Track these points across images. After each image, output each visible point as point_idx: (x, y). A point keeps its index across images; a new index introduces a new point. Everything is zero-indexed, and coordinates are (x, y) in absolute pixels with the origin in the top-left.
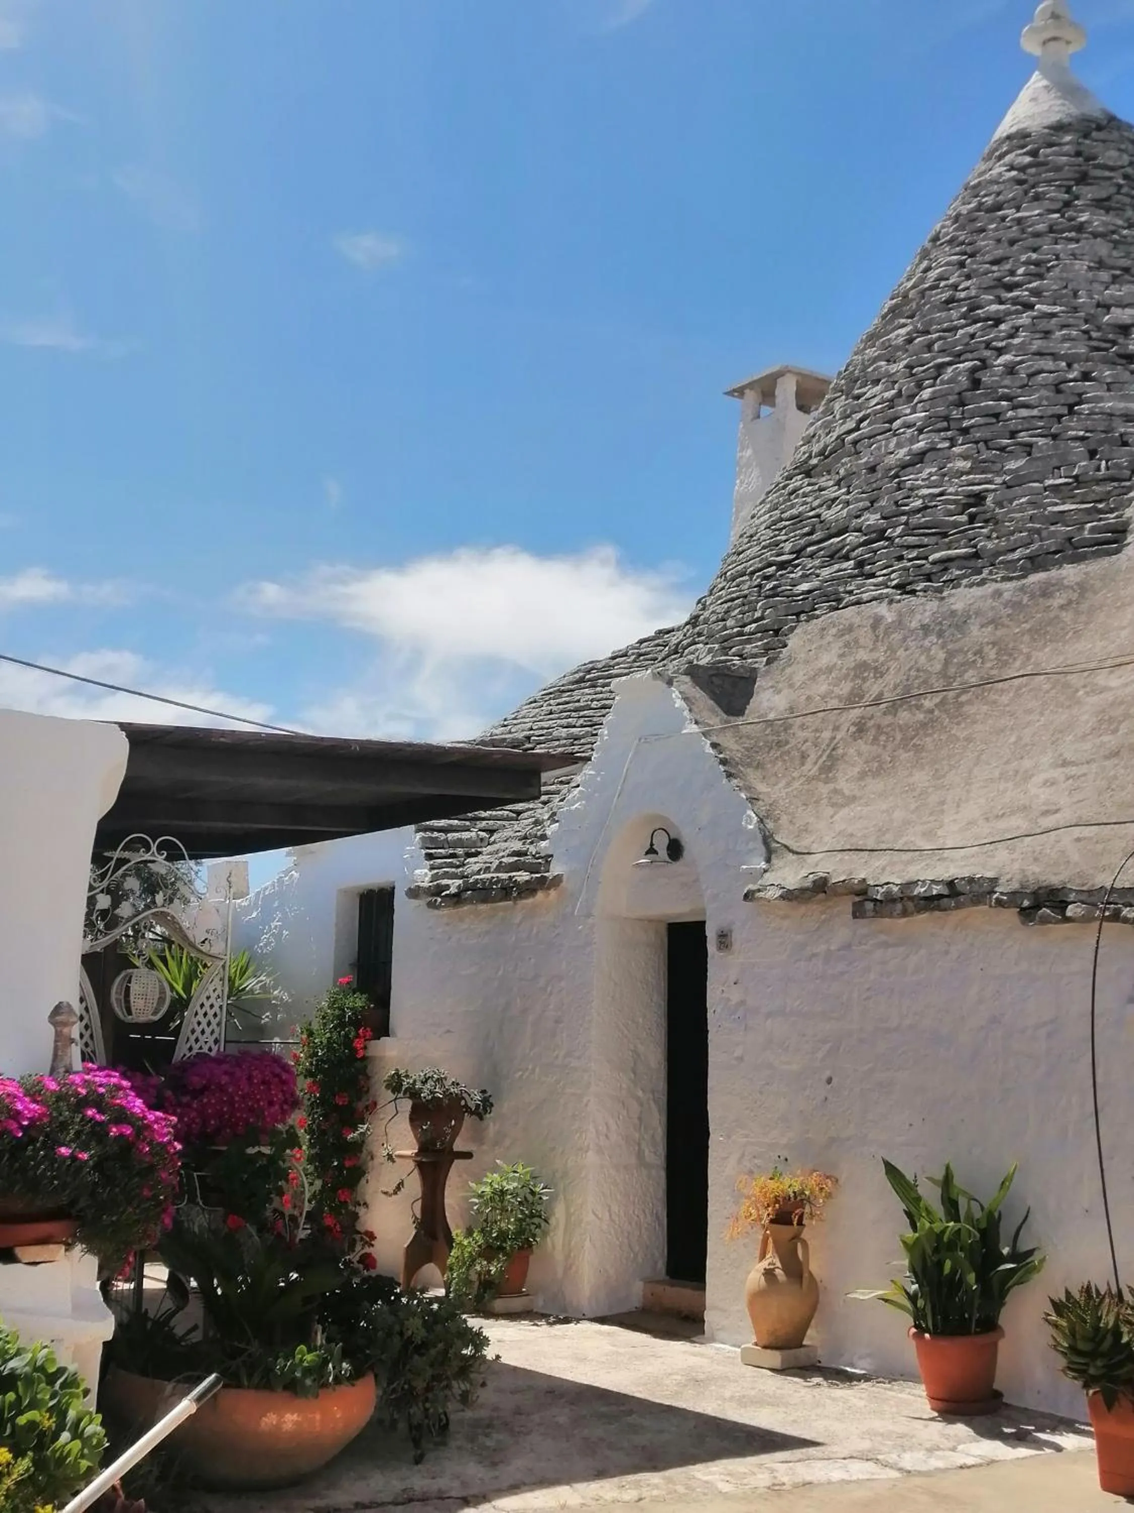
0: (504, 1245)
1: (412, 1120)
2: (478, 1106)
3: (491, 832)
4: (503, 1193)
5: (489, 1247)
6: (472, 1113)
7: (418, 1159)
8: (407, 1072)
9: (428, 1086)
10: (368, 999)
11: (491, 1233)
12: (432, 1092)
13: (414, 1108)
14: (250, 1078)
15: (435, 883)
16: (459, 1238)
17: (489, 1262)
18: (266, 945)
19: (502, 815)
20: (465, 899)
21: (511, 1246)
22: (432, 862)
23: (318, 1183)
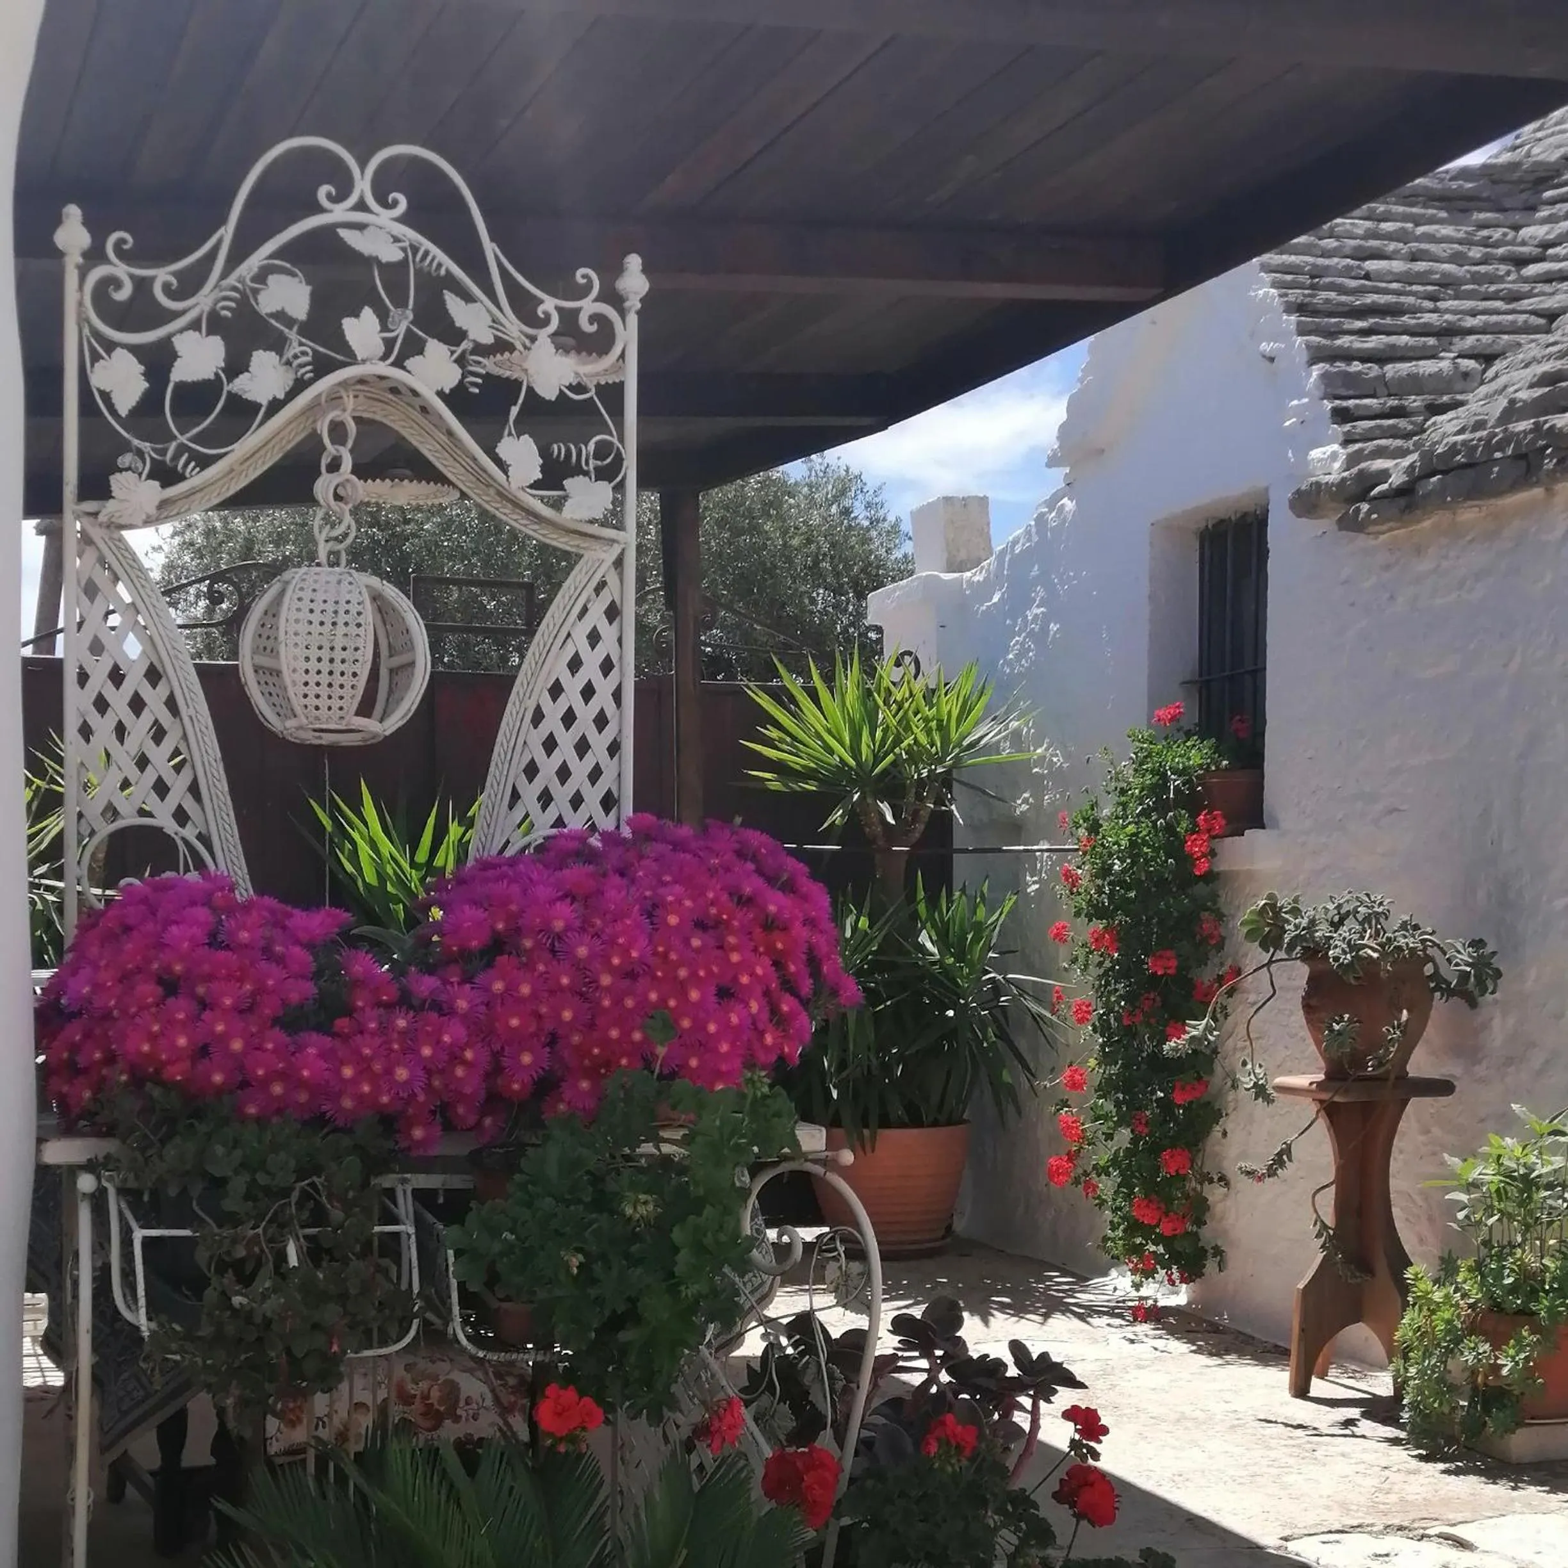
0: (1533, 1306)
1: (1308, 1007)
2: (1464, 976)
3: (1488, 359)
4: (1530, 1182)
5: (1496, 1307)
6: (1449, 992)
7: (1325, 1096)
8: (1296, 900)
9: (1344, 931)
10: (1216, 749)
11: (1499, 1276)
12: (1353, 947)
13: (1315, 984)
14: (653, 910)
15: (1355, 470)
16: (1422, 1286)
17: (1496, 1347)
18: (1019, 657)
19: (1514, 322)
20: (1427, 496)
21: (1549, 1310)
22: (1347, 427)
23: (1124, 1135)
